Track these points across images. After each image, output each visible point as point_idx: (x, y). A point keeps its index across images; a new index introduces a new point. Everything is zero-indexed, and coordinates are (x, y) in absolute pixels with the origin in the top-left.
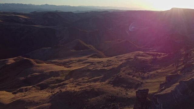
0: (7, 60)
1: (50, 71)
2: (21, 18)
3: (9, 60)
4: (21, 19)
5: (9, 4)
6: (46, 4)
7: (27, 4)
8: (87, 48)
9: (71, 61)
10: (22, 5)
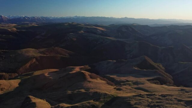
0: (74, 68)
1: (96, 90)
2: (99, 29)
3: (75, 68)
4: (99, 31)
5: (95, 17)
6: (126, 17)
7: (109, 17)
8: (153, 67)
9: (128, 81)
10: (104, 18)
